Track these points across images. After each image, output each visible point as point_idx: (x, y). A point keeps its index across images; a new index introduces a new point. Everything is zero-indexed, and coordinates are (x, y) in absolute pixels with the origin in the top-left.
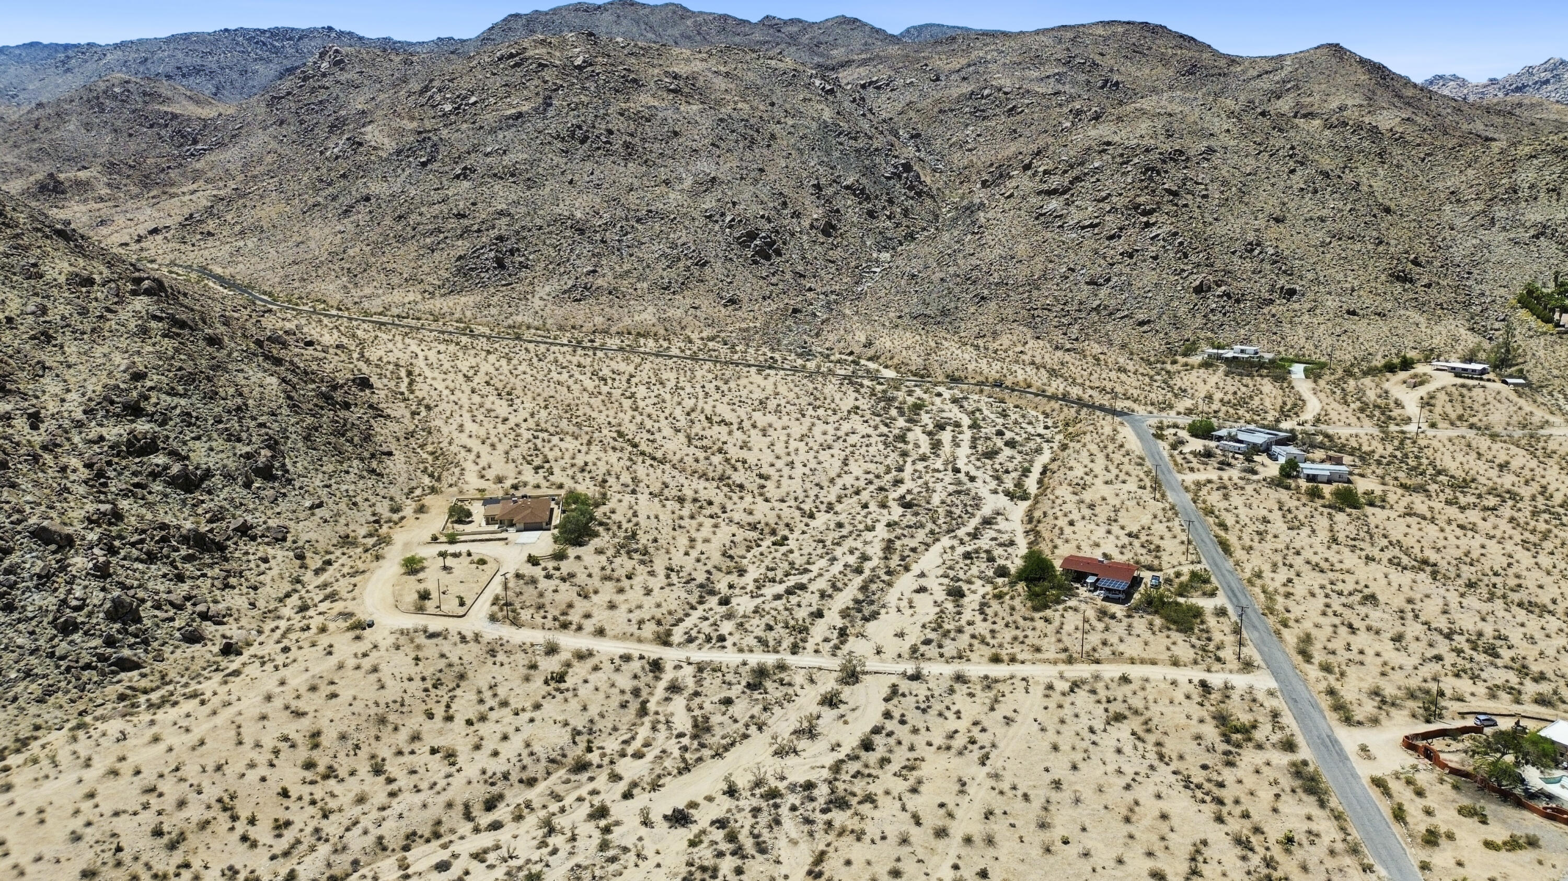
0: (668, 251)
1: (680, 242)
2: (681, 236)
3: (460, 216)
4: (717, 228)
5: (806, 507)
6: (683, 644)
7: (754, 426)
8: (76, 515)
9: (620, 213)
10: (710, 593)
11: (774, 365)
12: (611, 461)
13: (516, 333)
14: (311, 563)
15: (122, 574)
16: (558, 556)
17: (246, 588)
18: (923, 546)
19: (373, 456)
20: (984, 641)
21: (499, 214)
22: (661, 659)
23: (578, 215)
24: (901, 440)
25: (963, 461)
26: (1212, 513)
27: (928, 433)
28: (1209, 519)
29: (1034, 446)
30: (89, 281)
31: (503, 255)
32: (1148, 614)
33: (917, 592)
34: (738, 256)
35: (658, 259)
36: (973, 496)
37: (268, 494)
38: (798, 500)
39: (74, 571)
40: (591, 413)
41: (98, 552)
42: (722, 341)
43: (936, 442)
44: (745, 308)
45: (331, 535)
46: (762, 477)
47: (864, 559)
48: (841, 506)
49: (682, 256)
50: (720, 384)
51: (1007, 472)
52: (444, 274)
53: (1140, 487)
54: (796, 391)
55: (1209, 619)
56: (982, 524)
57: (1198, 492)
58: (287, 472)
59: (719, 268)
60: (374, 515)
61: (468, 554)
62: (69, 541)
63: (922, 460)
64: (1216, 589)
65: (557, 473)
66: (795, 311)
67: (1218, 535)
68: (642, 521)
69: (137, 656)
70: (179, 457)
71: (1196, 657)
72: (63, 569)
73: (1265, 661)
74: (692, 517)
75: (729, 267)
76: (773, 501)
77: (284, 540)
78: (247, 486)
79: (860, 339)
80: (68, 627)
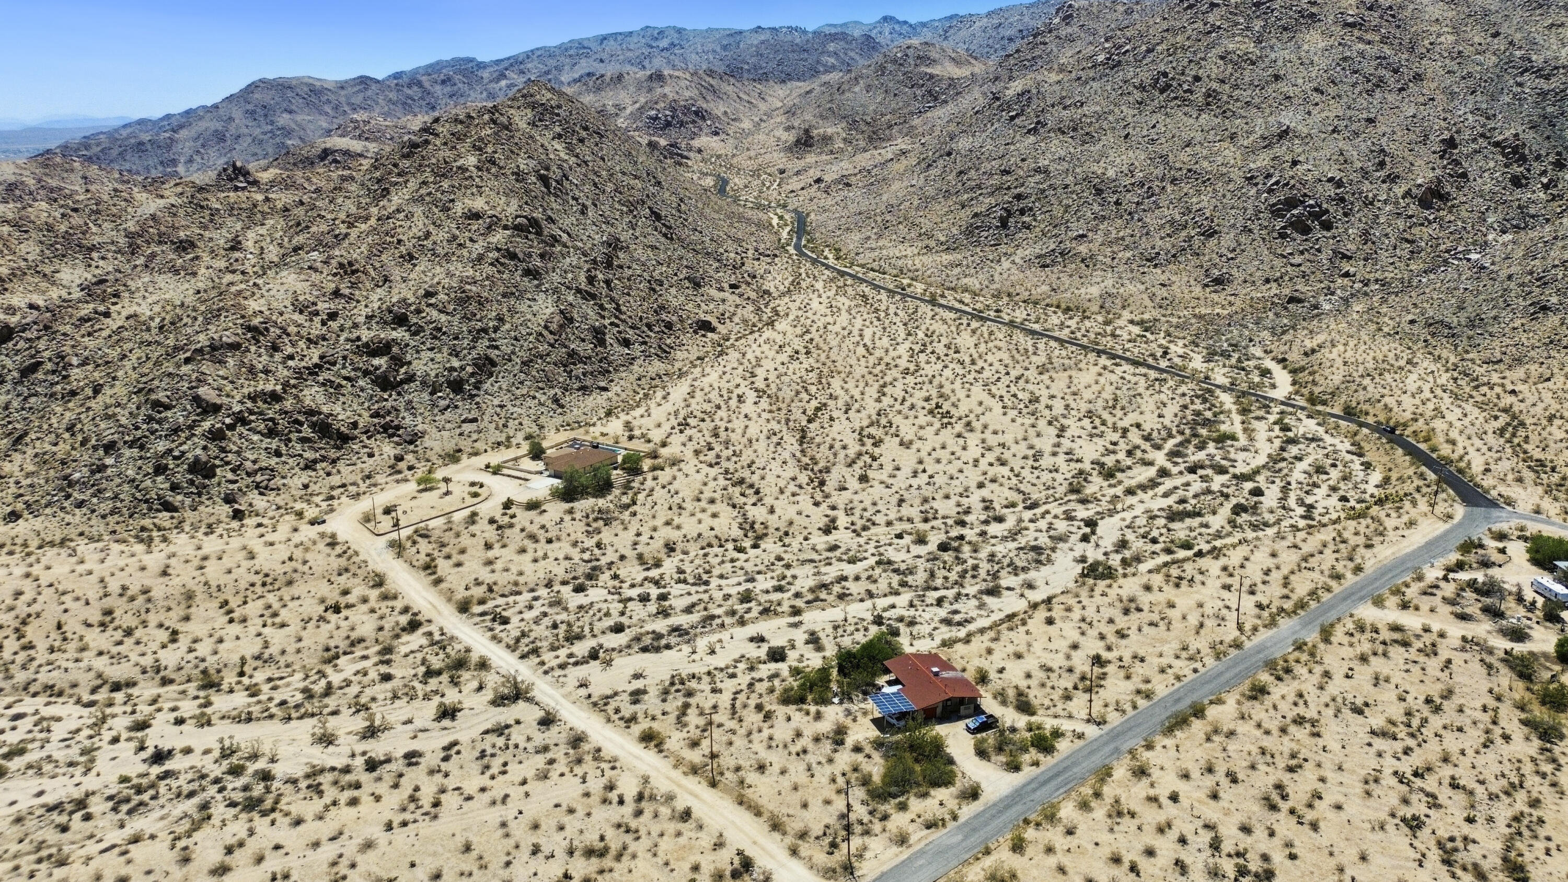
0: (1178, 217)
1: (1195, 208)
2: (1205, 201)
3: (1006, 172)
4: (1253, 191)
5: (843, 520)
6: (473, 615)
7: (968, 424)
8: (246, 391)
9: (1159, 172)
10: (590, 577)
11: (1150, 361)
12: (753, 432)
13: (943, 296)
14: (402, 465)
15: (234, 440)
16: (533, 506)
17: (321, 473)
18: (863, 596)
19: (583, 388)
20: (684, 714)
21: (1038, 170)
22: (429, 621)
23: (1111, 173)
24: (1109, 474)
25: (1128, 515)
26: (1288, 671)
27: (1163, 473)
28: (1265, 677)
29: (1271, 518)
30: (476, 216)
31: (1009, 213)
32: (886, 757)
33: (752, 640)
34: (1262, 228)
35: (1162, 227)
36: (1043, 557)
37: (443, 403)
38: (849, 512)
39: (198, 431)
40: (836, 383)
41: (228, 421)
42: (1147, 326)
43: (1153, 484)
44: (1229, 290)
45: (450, 447)
46: (864, 479)
47: (779, 589)
48: (882, 529)
49: (1190, 223)
50: (1032, 374)
51: (1154, 541)
52: (955, 231)
53: (1260, 606)
54: (1105, 395)
55: (941, 794)
56: (981, 592)
57: (1339, 635)
58: (478, 389)
59: (1228, 240)
60: (508, 438)
61: (482, 486)
62: (216, 408)
63: (1084, 501)
64: (1036, 764)
65: (688, 432)
66: (1292, 300)
67: (1219, 701)
68: (659, 493)
69: (183, 502)
70: (398, 361)
71: (817, 830)
72: (191, 428)
73: (883, 875)
74: (712, 501)
75: (1243, 239)
76: (824, 506)
77: (411, 442)
78: (432, 394)
79: (1309, 344)
80: (160, 470)
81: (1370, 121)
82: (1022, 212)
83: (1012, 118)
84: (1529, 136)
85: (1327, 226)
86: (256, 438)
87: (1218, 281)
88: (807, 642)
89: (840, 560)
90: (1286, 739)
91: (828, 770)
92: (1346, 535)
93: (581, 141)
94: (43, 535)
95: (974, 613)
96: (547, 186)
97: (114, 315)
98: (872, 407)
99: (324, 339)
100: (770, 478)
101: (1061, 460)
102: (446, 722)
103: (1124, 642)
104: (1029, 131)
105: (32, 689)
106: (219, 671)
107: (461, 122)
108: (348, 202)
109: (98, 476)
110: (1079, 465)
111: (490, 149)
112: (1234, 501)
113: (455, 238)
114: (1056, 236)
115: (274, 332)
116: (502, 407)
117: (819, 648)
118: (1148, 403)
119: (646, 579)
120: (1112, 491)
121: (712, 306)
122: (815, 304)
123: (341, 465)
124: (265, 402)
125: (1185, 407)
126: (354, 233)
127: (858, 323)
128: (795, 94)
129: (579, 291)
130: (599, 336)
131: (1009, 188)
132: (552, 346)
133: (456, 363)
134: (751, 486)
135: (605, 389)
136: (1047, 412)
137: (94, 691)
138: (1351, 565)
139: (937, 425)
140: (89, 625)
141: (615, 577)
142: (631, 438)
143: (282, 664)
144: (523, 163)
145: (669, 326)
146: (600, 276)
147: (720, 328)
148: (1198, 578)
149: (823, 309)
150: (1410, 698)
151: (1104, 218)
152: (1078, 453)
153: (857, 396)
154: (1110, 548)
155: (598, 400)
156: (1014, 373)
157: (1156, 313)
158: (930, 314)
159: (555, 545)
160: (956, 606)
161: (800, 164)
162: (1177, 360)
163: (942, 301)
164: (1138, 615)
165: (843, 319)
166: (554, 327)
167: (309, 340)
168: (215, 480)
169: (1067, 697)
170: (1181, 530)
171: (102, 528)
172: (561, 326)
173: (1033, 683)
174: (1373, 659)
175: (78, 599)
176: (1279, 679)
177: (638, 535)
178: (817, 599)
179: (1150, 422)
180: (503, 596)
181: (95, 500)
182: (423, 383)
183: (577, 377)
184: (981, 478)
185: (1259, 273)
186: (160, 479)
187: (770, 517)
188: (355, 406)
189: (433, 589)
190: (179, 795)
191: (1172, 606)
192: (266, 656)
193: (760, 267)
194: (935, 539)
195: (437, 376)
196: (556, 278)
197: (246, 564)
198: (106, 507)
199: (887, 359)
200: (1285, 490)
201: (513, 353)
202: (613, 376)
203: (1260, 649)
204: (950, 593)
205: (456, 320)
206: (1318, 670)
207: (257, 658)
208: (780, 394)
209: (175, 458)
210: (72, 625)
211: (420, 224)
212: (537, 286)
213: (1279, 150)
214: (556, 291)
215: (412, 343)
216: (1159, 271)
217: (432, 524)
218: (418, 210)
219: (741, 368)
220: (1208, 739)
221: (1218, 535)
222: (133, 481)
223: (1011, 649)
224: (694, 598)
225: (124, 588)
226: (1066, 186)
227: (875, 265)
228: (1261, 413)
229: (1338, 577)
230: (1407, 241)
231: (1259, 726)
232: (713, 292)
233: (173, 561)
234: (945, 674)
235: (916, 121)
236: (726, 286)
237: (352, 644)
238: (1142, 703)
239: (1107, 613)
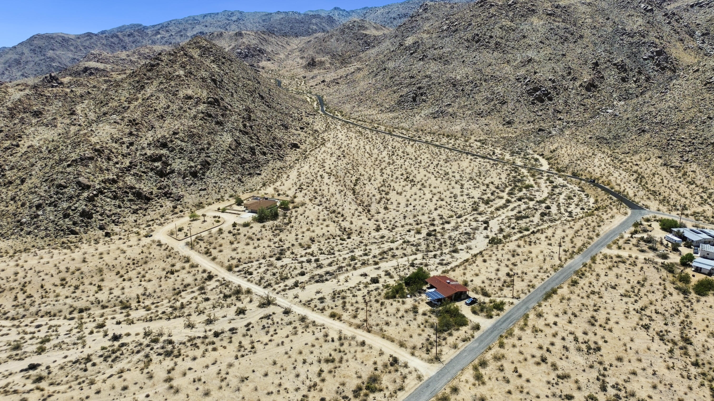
0: (489, 96)
1: (496, 92)
2: (500, 89)
3: (412, 77)
4: (520, 85)
5: (382, 226)
6: (235, 272)
7: (423, 184)
8: (100, 179)
9: (479, 77)
10: (281, 254)
11: (489, 156)
12: (332, 190)
13: (393, 131)
14: (176, 210)
15: (99, 201)
16: (246, 225)
17: (141, 215)
18: (402, 255)
19: (250, 174)
20: (345, 306)
21: (426, 76)
22: (216, 275)
23: (458, 77)
24: (487, 202)
25: (500, 219)
26: (583, 274)
27: (508, 201)
28: (575, 277)
29: (557, 218)
30: (190, 98)
31: (417, 96)
32: (437, 316)
33: (362, 275)
34: (525, 100)
35: (483, 100)
36: (471, 237)
37: (189, 182)
38: (384, 222)
39: (81, 198)
40: (361, 169)
41: (95, 192)
42: (483, 142)
43: (505, 206)
44: (514, 126)
45: (196, 201)
46: (386, 208)
47: (366, 255)
48: (400, 229)
49: (495, 99)
50: (442, 163)
51: (513, 228)
52: (392, 103)
53: (565, 251)
54: (474, 171)
55: (464, 329)
56: (451, 252)
57: (598, 261)
58: (204, 175)
59: (511, 105)
60: (222, 197)
61: (219, 218)
62: (88, 187)
63: (480, 214)
64: (498, 315)
65: (304, 192)
66: (540, 130)
67: (561, 287)
68: (300, 218)
69: (79, 230)
70: (166, 164)
71: (419, 345)
72: (78, 196)
73: (452, 360)
74: (324, 220)
75: (517, 105)
76: (372, 220)
77: (178, 200)
78: (184, 178)
79: (552, 148)
80: (66, 216)
81: (564, 55)
82: (422, 94)
83: (412, 54)
84: (627, 61)
85: (550, 99)
86: (108, 200)
87: (509, 123)
88: (386, 275)
89: (387, 242)
90: (590, 300)
91: (415, 323)
92: (589, 222)
93: (223, 63)
94: (14, 248)
95: (450, 260)
96: (216, 84)
97: (21, 146)
98: (380, 179)
99: (129, 155)
100: (346, 209)
101: (465, 198)
102: (241, 316)
103: (516, 267)
104: (420, 60)
105: (40, 314)
106: (128, 301)
107: (173, 55)
108: (124, 92)
109: (35, 220)
110: (473, 200)
111: (188, 67)
112: (540, 212)
113: (182, 108)
114: (438, 105)
115: (107, 152)
116: (216, 183)
117: (392, 277)
118: (493, 173)
119: (306, 253)
120: (490, 210)
121: (295, 137)
122: (340, 135)
123: (149, 211)
124: (110, 184)
125: (508, 175)
126: (132, 106)
127: (362, 143)
128: (302, 42)
129: (241, 131)
130: (252, 150)
131: (414, 84)
132: (234, 155)
133: (193, 164)
134: (339, 213)
135: (260, 174)
136: (453, 179)
137: (71, 313)
138: (595, 234)
139: (410, 185)
140: (56, 286)
141: (292, 253)
142: (279, 195)
143: (156, 296)
144: (204, 74)
145: (280, 146)
146: (248, 124)
147: (301, 146)
148: (537, 241)
149: (344, 138)
150: (631, 282)
151: (458, 97)
152: (472, 195)
153: (372, 174)
154: (497, 232)
155: (256, 179)
156: (435, 163)
157: (485, 137)
158: (391, 139)
159: (261, 241)
160: (442, 258)
161: (312, 74)
162: (499, 156)
163: (394, 133)
164: (518, 257)
165: (355, 142)
166: (233, 147)
167: (123, 155)
168: (93, 220)
169: (501, 290)
170: (523, 223)
171: (43, 243)
172: (236, 147)
173: (486, 284)
174: (613, 269)
175: (47, 274)
176: (581, 278)
177: (297, 235)
178: (383, 258)
179: (497, 182)
180: (245, 263)
181: (36, 231)
182: (179, 173)
183: (247, 169)
184: (435, 206)
185: (525, 119)
186: (67, 220)
187: (351, 226)
188: (149, 185)
189: (212, 262)
190: (133, 353)
191: (531, 252)
192: (147, 294)
193: (310, 120)
194: (424, 232)
195: (185, 170)
196: (229, 125)
197: (122, 256)
198: (42, 234)
199: (379, 158)
200: (559, 206)
201: (217, 159)
202: (261, 168)
203: (570, 267)
204: (438, 253)
205: (189, 145)
206: (594, 274)
207: (144, 295)
208: (338, 174)
209: (73, 210)
210: (48, 286)
211: (164, 101)
212: (222, 129)
213: (529, 67)
214: (231, 131)
215: (171, 156)
216: (483, 119)
217: (203, 234)
218: (162, 95)
219: (317, 164)
220: (561, 302)
221: (538, 225)
222: (54, 221)
223: (473, 272)
224: (330, 260)
225: (68, 269)
226: (440, 83)
227: (360, 118)
228: (540, 176)
229: (591, 238)
230: (582, 105)
231: (579, 295)
232: (294, 131)
233: (86, 256)
234: (452, 283)
235: (362, 55)
236: (299, 128)
237: (185, 287)
238: (532, 290)
239: (506, 257)
